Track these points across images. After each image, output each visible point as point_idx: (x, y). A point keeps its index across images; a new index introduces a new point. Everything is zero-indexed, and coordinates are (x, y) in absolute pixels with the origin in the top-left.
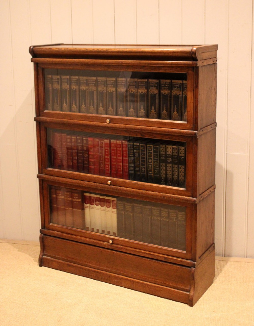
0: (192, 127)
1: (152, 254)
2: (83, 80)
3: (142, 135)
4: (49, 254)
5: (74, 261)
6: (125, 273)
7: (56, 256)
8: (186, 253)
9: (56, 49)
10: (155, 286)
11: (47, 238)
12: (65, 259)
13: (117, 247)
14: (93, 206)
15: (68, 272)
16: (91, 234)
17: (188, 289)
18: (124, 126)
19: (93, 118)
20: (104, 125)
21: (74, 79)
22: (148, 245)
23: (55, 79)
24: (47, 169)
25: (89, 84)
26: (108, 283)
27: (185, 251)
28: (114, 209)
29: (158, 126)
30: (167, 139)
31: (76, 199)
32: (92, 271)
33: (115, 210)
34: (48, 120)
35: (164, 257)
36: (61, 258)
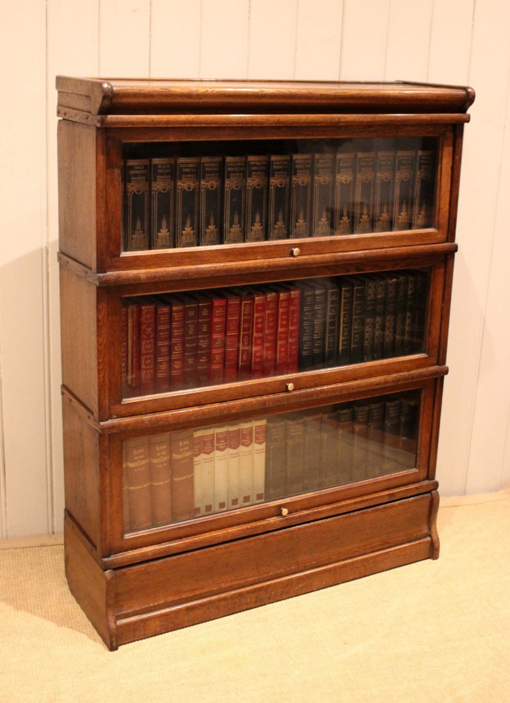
0: (446, 236)
1: (367, 500)
2: (213, 165)
3: (357, 269)
4: (130, 611)
5: (198, 593)
6: (314, 562)
7: (152, 605)
8: (417, 471)
9: (161, 90)
10: (374, 557)
11: (124, 574)
12: (177, 600)
13: (300, 517)
14: (211, 455)
15: (190, 624)
16: (235, 515)
17: (425, 531)
18: (332, 257)
19: (256, 250)
20: (288, 261)
21: (191, 166)
22: (353, 486)
23: (140, 170)
24: (122, 403)
25: (229, 173)
26: (286, 599)
27: (415, 469)
28: (260, 443)
29: (390, 245)
30: (403, 266)
31: (162, 457)
32: (248, 592)
33: (263, 446)
34: (141, 275)
35: (389, 494)
36: (164, 603)
